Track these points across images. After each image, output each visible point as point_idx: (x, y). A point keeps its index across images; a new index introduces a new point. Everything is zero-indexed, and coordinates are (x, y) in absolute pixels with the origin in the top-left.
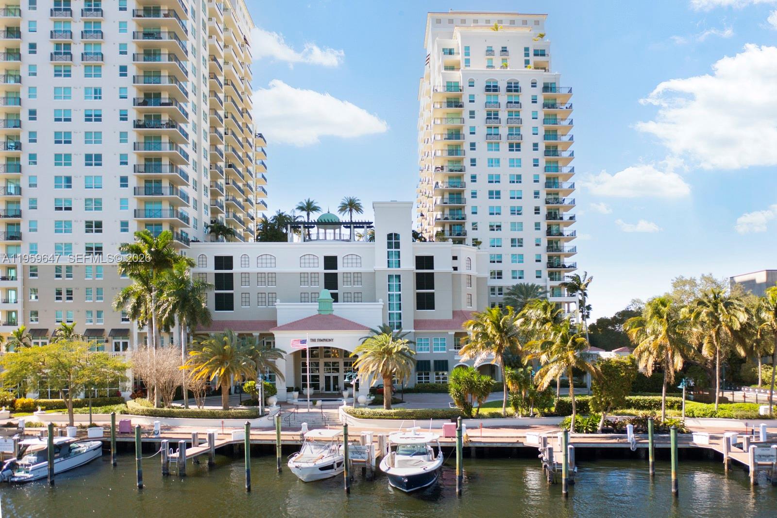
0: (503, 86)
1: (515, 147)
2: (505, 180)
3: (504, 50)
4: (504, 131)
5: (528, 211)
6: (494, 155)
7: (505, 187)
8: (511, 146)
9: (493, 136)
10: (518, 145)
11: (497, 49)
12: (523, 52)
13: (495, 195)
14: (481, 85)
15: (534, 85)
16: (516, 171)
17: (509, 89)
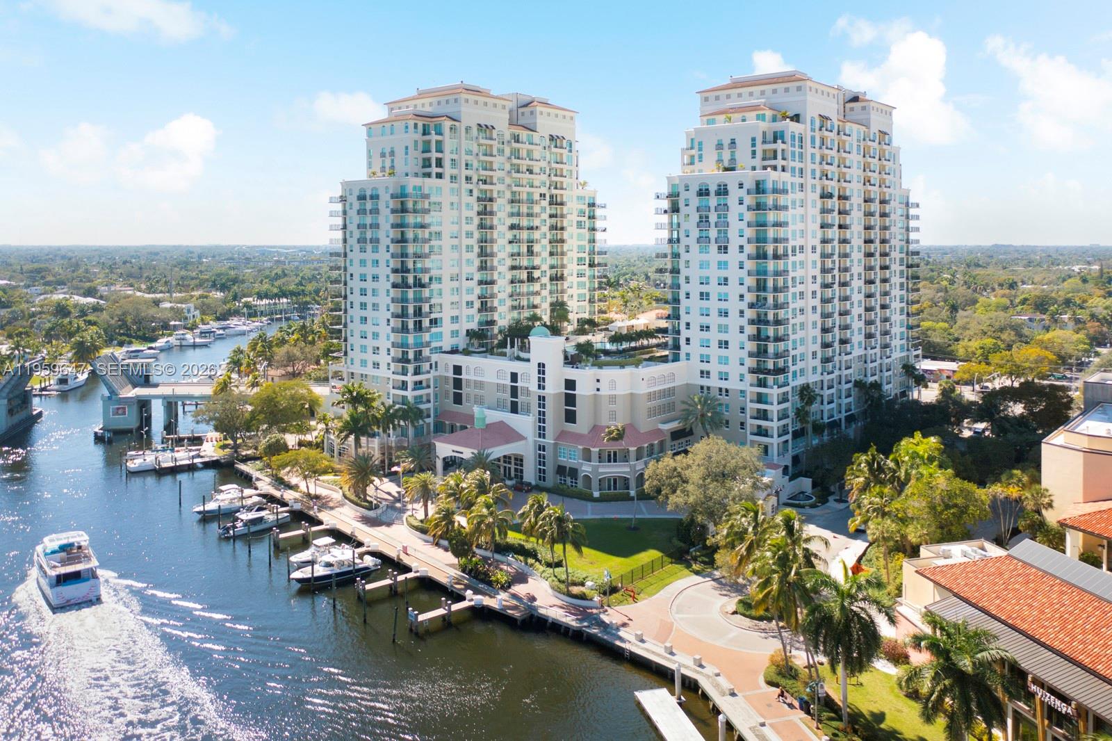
0: (713, 189)
1: (724, 249)
2: (713, 282)
3: (733, 142)
4: (713, 233)
5: (733, 313)
6: (704, 257)
7: (713, 289)
8: (720, 248)
9: (703, 240)
10: (726, 248)
11: (726, 142)
12: (750, 142)
13: (704, 296)
14: (694, 189)
15: (741, 186)
16: (723, 273)
17: (718, 193)
